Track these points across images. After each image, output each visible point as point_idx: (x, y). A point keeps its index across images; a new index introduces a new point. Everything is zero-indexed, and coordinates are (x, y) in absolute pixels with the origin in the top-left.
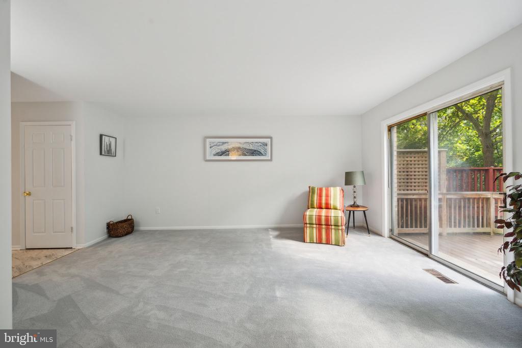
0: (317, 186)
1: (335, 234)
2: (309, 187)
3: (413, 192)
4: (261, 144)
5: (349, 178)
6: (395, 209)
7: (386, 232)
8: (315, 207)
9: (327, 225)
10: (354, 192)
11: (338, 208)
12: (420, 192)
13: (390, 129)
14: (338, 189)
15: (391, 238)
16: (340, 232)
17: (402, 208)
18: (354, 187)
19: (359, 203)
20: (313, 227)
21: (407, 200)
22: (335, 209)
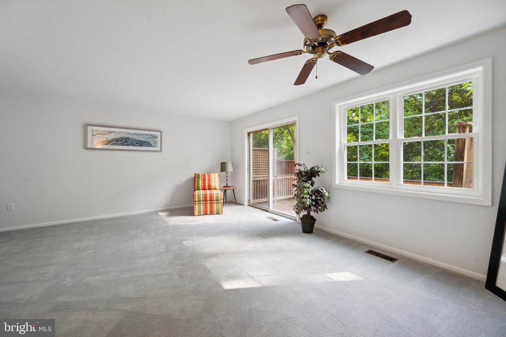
0: (201, 173)
1: (217, 206)
2: (195, 174)
3: (260, 176)
4: (151, 136)
5: (223, 167)
6: (251, 187)
7: (246, 203)
8: (201, 188)
9: (211, 200)
10: (227, 177)
11: (217, 188)
12: (264, 175)
13: (249, 134)
14: (217, 175)
15: (249, 205)
16: (220, 204)
17: (255, 185)
18: (227, 173)
19: (230, 184)
20: (201, 204)
21: (257, 181)
22: (215, 189)
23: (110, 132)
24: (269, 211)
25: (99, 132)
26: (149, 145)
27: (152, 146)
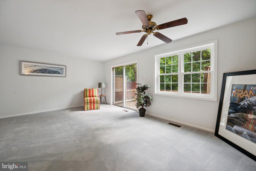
0: (88, 88)
1: (97, 105)
2: (85, 89)
3: (119, 90)
4: (60, 69)
5: (100, 85)
6: (114, 95)
7: (112, 103)
8: (88, 96)
9: (94, 102)
10: (102, 90)
11: (97, 96)
12: (121, 89)
13: (113, 69)
14: (96, 89)
15: (113, 104)
16: (98, 104)
17: (116, 94)
18: (102, 88)
19: (103, 94)
20: (88, 104)
21: (117, 92)
22: (96, 97)
23: (35, 66)
24: (123, 107)
25: (29, 65)
26: (59, 73)
27: (61, 74)
